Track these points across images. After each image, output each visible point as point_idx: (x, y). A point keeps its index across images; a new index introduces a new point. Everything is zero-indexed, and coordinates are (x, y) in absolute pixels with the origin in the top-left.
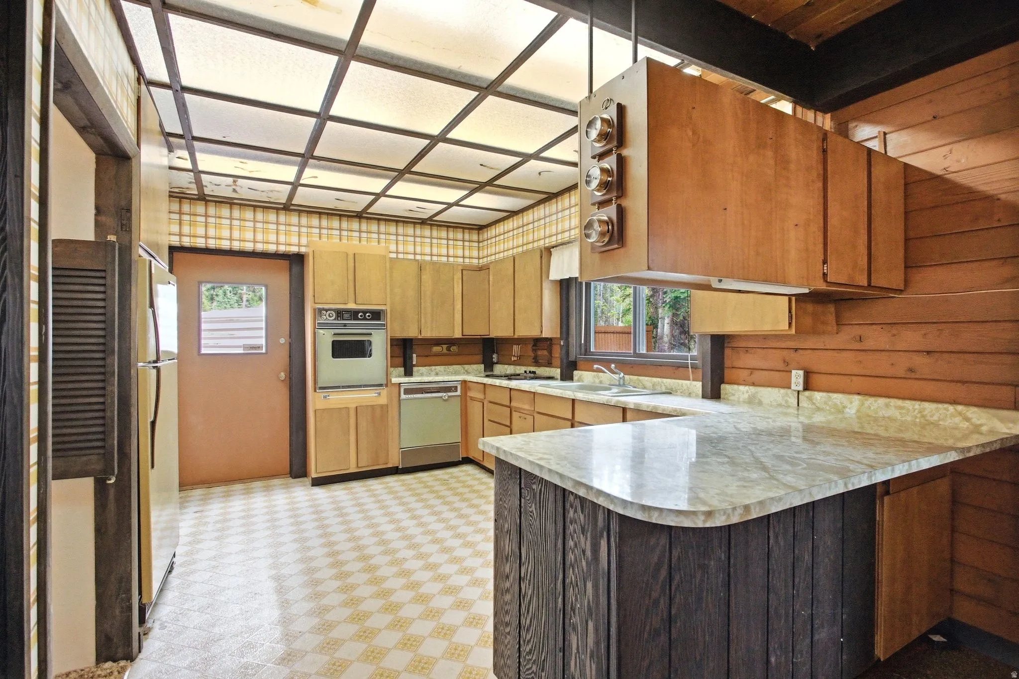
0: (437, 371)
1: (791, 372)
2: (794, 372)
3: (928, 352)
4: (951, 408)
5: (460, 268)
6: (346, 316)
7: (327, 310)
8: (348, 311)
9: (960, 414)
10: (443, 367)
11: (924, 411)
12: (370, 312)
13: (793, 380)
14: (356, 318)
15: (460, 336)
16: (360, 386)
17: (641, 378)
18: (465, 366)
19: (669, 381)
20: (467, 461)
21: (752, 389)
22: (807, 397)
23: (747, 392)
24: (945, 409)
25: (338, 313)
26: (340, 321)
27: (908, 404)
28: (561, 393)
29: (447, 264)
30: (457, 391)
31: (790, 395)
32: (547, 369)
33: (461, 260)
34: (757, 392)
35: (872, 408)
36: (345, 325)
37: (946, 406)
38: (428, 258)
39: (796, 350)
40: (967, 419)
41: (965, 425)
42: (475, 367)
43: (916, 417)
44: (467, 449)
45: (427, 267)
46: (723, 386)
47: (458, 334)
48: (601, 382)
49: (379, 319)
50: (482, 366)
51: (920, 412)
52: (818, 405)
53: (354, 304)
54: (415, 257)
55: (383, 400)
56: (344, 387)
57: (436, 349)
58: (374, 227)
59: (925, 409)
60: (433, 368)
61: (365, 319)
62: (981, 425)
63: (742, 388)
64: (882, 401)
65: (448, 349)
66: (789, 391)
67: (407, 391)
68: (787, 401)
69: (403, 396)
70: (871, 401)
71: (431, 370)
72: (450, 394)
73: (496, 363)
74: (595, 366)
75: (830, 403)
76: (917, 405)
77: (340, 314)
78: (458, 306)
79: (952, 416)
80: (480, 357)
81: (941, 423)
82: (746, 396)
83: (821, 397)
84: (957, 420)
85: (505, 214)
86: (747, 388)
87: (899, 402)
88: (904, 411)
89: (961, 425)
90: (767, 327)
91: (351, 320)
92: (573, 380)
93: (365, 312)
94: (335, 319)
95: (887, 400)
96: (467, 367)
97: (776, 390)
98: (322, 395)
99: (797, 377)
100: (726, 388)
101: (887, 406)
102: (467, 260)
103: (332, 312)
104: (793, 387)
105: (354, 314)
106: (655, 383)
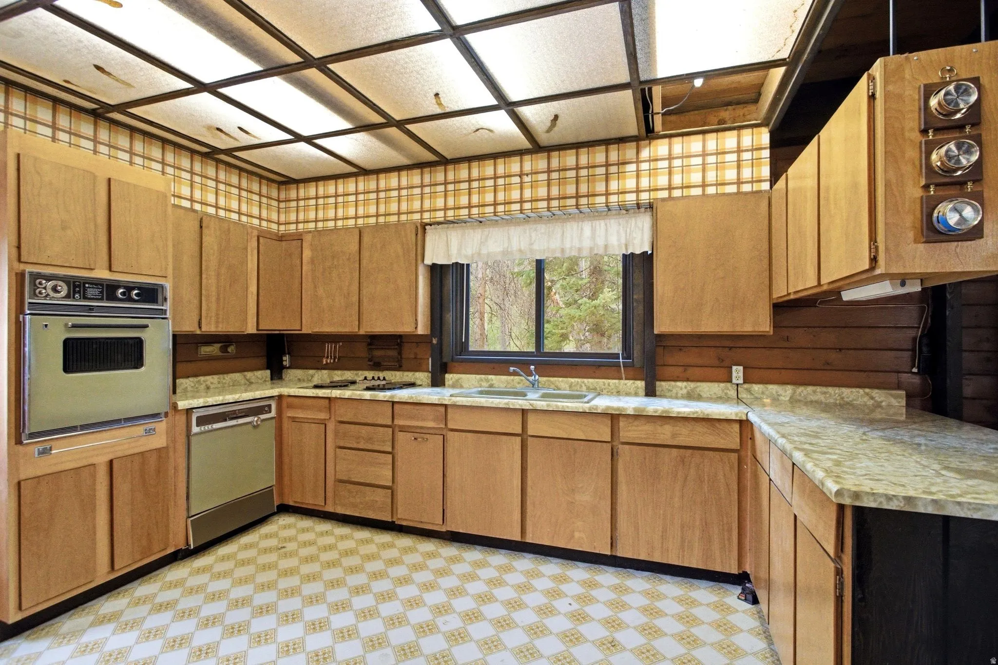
0: (208, 383)
1: (731, 367)
2: (734, 368)
3: (840, 350)
4: (861, 391)
5: (255, 233)
6: (92, 292)
7: (49, 278)
8: (97, 283)
9: (867, 394)
10: (216, 377)
11: (843, 394)
12: (139, 288)
13: (734, 374)
14: (112, 297)
15: (254, 331)
16: (118, 421)
17: (552, 379)
18: (246, 373)
19: (591, 380)
20: (284, 509)
21: (692, 385)
22: (746, 389)
23: (686, 387)
24: (857, 392)
25: (75, 286)
26: (77, 301)
27: (830, 390)
28: (507, 404)
29: (238, 223)
30: (270, 412)
31: (730, 388)
32: (398, 373)
33: (256, 222)
34: (696, 387)
35: (802, 395)
36: (91, 309)
37: (857, 389)
38: (211, 211)
39: (731, 348)
40: (872, 398)
41: (871, 402)
42: (259, 373)
43: (836, 400)
44: (281, 494)
45: (212, 224)
46: (658, 383)
47: (251, 329)
48: (491, 386)
49: (154, 300)
50: (268, 372)
51: (839, 395)
52: (756, 395)
53: (107, 272)
54: (192, 205)
55: (159, 441)
56: (83, 427)
57: (205, 350)
58: (123, 140)
59: (843, 393)
60: (202, 378)
61: (130, 300)
62: (881, 402)
63: (679, 384)
64: (810, 389)
65: (224, 349)
66: (729, 385)
67: (201, 421)
68: (726, 394)
69: (195, 429)
70: (800, 389)
71: (199, 381)
72: (263, 417)
73: (289, 368)
74: (512, 369)
75: (767, 393)
76: (837, 390)
77: (77, 286)
78: (253, 289)
79: (862, 396)
80: (263, 361)
81: (855, 402)
82: (684, 391)
83: (759, 388)
84: (866, 399)
85: (355, 170)
86: (685, 384)
87: (824, 389)
88: (828, 396)
89: (868, 403)
90: (748, 328)
91: (102, 299)
92: (444, 385)
93: (129, 288)
94: (68, 296)
95: (814, 388)
96: (249, 375)
97: (716, 385)
98: (35, 449)
99: (738, 372)
100: (662, 386)
101: (814, 392)
102: (264, 224)
103: (60, 283)
104: (734, 381)
105: (109, 290)
106: (572, 383)
